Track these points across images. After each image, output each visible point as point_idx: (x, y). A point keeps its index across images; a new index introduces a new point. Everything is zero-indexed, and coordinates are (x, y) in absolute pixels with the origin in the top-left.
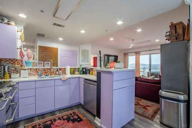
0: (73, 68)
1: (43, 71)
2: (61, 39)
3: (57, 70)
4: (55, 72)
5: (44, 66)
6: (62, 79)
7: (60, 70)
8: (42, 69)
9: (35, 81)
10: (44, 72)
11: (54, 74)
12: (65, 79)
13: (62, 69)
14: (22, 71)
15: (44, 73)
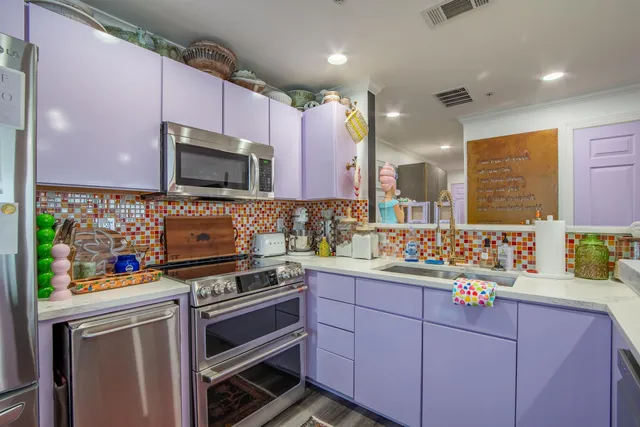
0: (600, 237)
1: (425, 240)
2: (553, 76)
3: (487, 243)
4: (475, 250)
5: (432, 221)
6: (457, 293)
7: (505, 241)
8: (422, 232)
9: (355, 277)
10: (430, 244)
11: (475, 258)
12: (473, 299)
13: (519, 239)
14: (356, 237)
15: (430, 251)
